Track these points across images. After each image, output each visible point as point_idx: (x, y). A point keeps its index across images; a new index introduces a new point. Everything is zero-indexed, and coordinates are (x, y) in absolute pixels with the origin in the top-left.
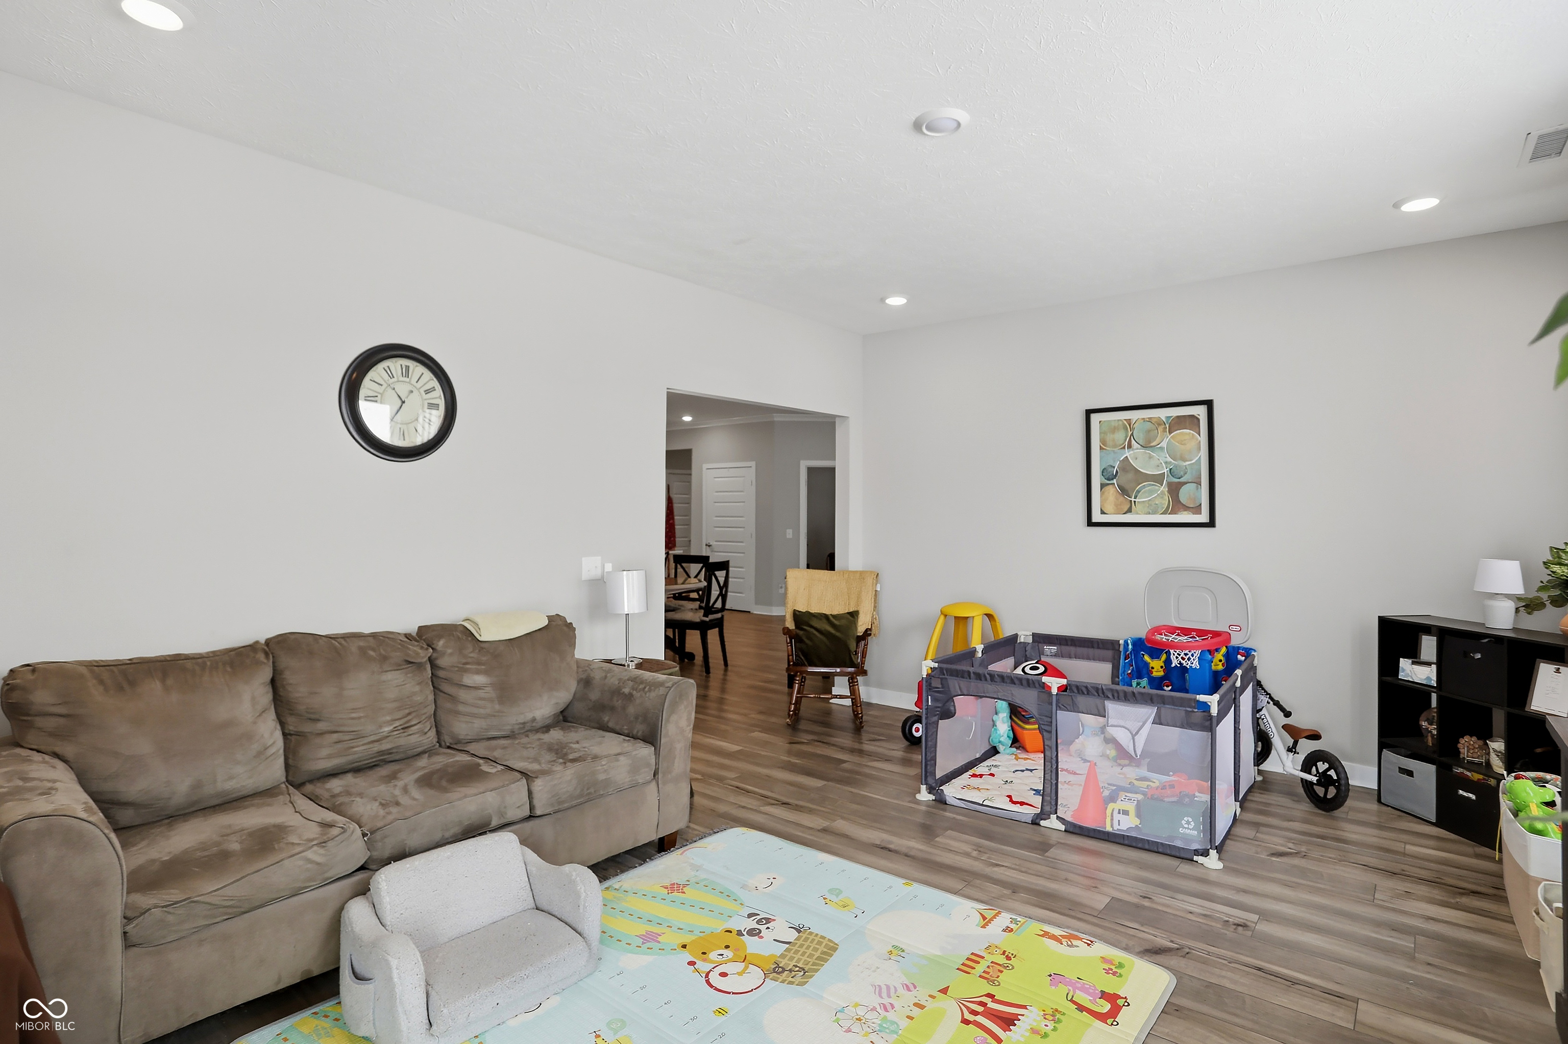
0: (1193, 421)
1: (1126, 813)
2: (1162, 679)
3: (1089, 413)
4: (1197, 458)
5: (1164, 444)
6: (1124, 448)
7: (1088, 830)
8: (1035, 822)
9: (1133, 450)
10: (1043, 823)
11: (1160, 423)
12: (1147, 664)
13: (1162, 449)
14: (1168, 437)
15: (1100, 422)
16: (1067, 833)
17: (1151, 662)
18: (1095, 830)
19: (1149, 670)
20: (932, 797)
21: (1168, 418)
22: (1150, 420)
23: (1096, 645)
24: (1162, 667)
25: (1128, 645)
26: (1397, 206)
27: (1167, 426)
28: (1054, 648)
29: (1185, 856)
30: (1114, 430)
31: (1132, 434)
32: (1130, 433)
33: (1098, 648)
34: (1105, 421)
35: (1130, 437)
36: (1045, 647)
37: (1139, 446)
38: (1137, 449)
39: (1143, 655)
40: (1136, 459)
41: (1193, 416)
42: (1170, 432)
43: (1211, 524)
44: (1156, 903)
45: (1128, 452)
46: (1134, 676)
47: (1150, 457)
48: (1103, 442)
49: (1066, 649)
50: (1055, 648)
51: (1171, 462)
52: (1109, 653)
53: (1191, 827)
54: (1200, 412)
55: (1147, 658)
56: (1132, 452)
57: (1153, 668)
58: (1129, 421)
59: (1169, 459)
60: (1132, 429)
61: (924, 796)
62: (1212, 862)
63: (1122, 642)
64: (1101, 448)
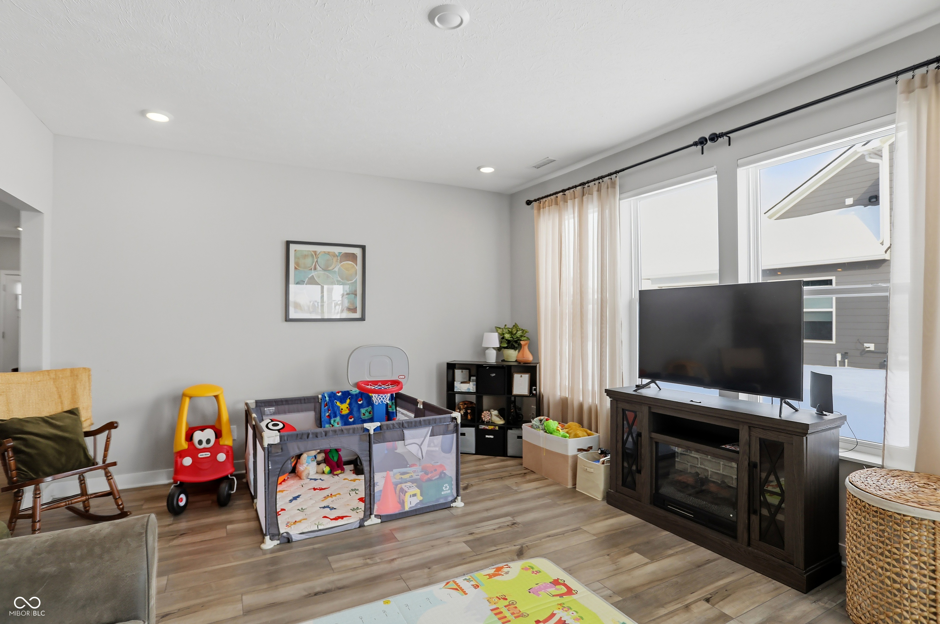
0: (353, 257)
1: (414, 495)
2: (348, 415)
3: (288, 243)
4: (355, 280)
5: (336, 269)
6: (311, 269)
7: (396, 515)
8: (361, 526)
9: (317, 271)
10: (366, 523)
11: (334, 255)
12: (338, 407)
13: (335, 271)
14: (339, 265)
15: (295, 250)
16: (383, 524)
17: (340, 405)
18: (400, 513)
19: (341, 411)
20: (276, 542)
21: (340, 253)
22: (329, 253)
23: (303, 401)
24: (347, 408)
25: (325, 397)
26: (479, 168)
27: (339, 258)
28: (272, 409)
29: (446, 506)
30: (305, 256)
31: (317, 261)
32: (315, 260)
33: (305, 403)
34: (298, 250)
35: (316, 263)
36: (266, 409)
37: (321, 269)
38: (320, 271)
39: (336, 402)
40: (319, 277)
41: (354, 254)
42: (341, 262)
43: (363, 319)
44: (477, 534)
45: (314, 272)
46: (332, 416)
47: (328, 277)
48: (297, 264)
49: (281, 408)
50: (274, 408)
51: (340, 281)
52: (312, 405)
53: (447, 489)
54: (358, 252)
55: (338, 404)
56: (316, 273)
57: (342, 409)
58: (315, 252)
59: (339, 279)
60: (317, 258)
61: (269, 544)
62: (459, 503)
63: (320, 396)
64: (296, 268)
